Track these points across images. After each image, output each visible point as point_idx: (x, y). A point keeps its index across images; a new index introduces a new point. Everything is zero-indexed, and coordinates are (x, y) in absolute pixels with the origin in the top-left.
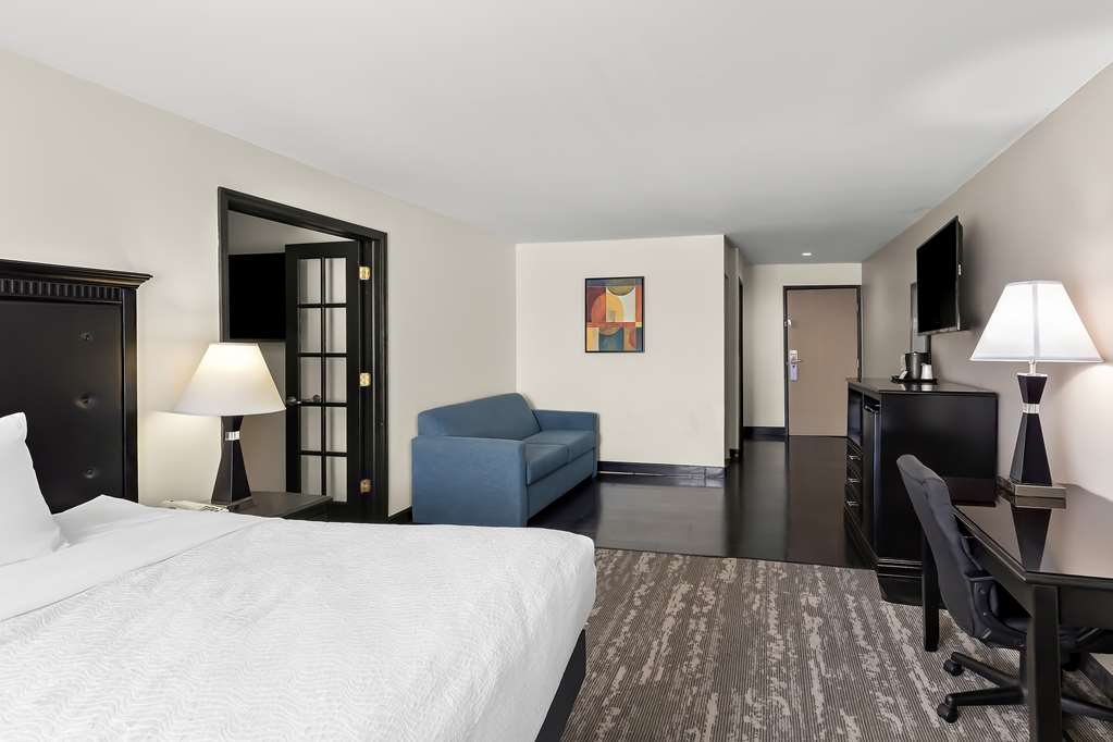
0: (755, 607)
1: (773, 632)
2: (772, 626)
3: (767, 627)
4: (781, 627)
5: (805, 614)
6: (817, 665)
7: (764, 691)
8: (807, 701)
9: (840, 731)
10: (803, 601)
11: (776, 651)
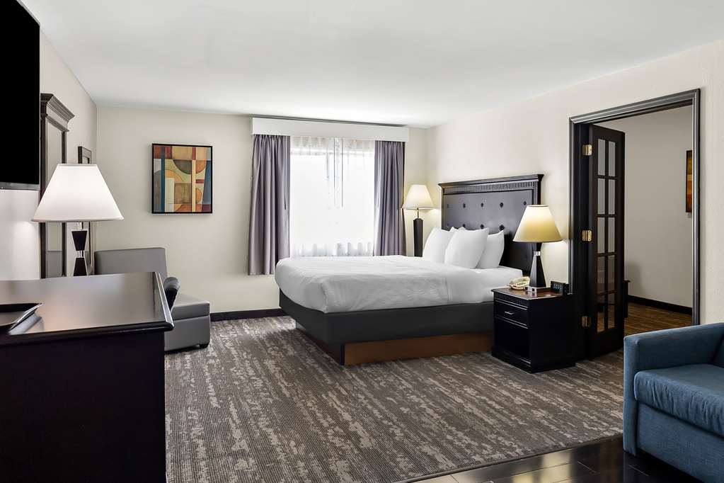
0: (293, 443)
1: (270, 430)
2: (272, 434)
3: (276, 432)
4: (265, 436)
5: (248, 450)
6: (234, 422)
7: (264, 405)
8: (238, 406)
9: (221, 401)
10: (252, 461)
11: (263, 421)
